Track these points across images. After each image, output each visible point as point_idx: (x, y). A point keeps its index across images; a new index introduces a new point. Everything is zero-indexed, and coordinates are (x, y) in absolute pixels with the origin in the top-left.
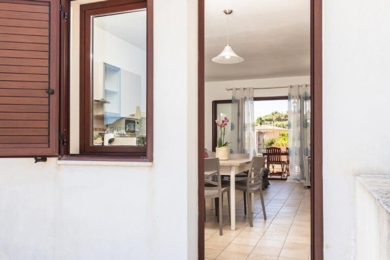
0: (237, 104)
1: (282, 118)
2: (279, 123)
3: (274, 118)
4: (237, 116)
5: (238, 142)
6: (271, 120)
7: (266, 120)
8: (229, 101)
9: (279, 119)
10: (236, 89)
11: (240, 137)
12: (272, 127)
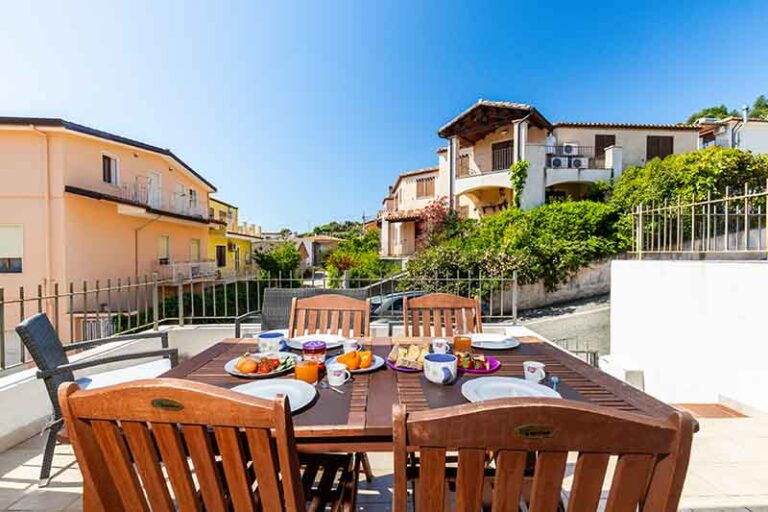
1: (341, 228)
2: (337, 234)
3: (332, 228)
6: (328, 231)
7: (324, 230)
9: (337, 230)
12: (330, 238)
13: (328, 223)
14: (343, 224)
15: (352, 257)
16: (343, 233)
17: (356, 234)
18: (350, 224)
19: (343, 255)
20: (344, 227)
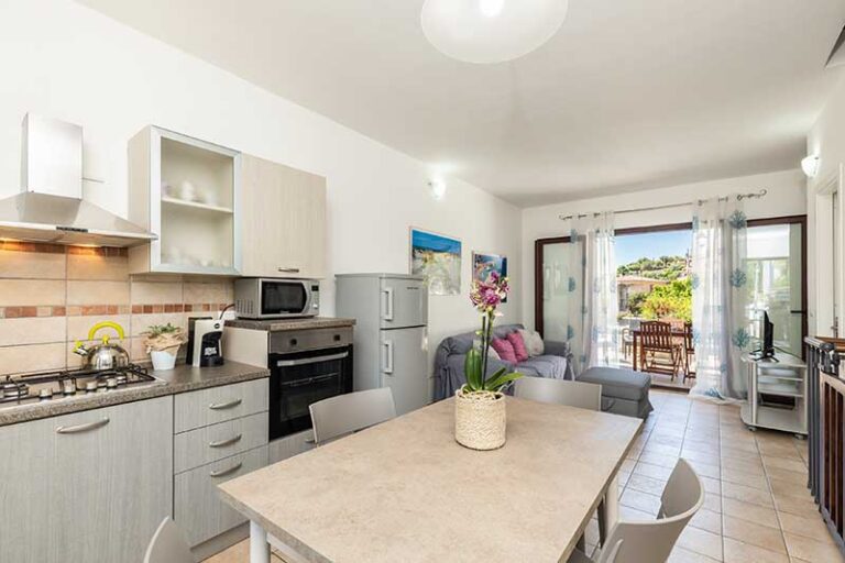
0: (581, 243)
1: (654, 266)
2: (650, 273)
3: (642, 267)
4: (581, 266)
5: (583, 312)
6: (637, 269)
7: (631, 269)
8: (566, 240)
9: (649, 268)
10: (580, 216)
11: (587, 304)
12: (640, 278)
13: (636, 261)
14: (657, 259)
15: (672, 302)
16: (657, 272)
17: (675, 273)
18: (667, 261)
19: (661, 300)
20: (659, 264)
